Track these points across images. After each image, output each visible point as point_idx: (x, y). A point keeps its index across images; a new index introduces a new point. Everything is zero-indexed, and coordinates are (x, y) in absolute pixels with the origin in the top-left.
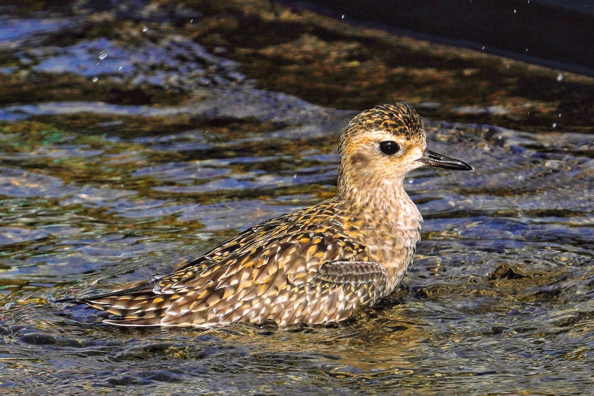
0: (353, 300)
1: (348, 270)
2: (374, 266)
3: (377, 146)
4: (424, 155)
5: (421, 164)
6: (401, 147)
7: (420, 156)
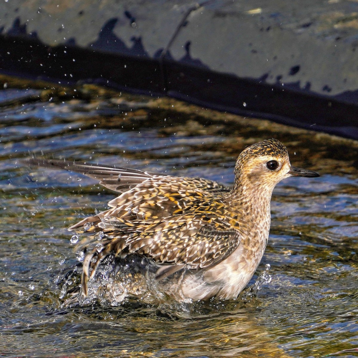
3: (265, 165)
4: (291, 169)
5: (289, 175)
6: (280, 164)
7: (289, 170)
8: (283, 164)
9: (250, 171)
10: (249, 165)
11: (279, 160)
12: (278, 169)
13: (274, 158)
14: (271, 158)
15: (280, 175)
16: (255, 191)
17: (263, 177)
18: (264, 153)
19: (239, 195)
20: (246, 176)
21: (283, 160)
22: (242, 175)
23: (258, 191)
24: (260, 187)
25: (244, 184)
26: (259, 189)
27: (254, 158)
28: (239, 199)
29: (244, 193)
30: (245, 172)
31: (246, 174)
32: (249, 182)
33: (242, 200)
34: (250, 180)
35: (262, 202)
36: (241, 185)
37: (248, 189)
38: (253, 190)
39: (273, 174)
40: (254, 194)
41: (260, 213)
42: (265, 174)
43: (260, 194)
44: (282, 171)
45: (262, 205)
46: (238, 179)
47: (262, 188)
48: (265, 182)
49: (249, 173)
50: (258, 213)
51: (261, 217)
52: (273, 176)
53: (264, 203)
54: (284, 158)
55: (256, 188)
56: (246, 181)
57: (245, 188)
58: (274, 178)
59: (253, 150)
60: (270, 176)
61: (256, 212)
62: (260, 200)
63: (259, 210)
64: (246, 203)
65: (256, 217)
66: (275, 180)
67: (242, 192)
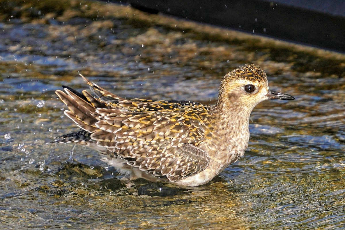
0: (184, 167)
1: (189, 150)
2: (204, 154)
3: (243, 88)
4: (268, 92)
5: (267, 98)
6: (256, 88)
7: (266, 93)
8: (260, 88)
9: (231, 91)
10: (231, 86)
11: (256, 84)
12: (255, 92)
13: (251, 83)
14: (248, 82)
15: (258, 98)
16: (234, 110)
17: (241, 99)
18: (244, 77)
19: (218, 110)
20: (226, 94)
21: (259, 84)
22: (223, 93)
23: (236, 111)
24: (239, 108)
25: (224, 102)
26: (237, 109)
27: (236, 80)
28: (218, 114)
29: (224, 109)
30: (226, 91)
31: (227, 92)
32: (228, 101)
33: (220, 115)
34: (229, 99)
35: (238, 121)
36: (222, 102)
37: (227, 107)
38: (231, 109)
39: (251, 96)
40: (232, 112)
41: (234, 129)
42: (243, 96)
43: (237, 113)
44: (259, 94)
45: (237, 122)
46: (220, 95)
47: (240, 108)
48: (244, 103)
49: (230, 92)
50: (232, 129)
51: (234, 132)
52: (251, 98)
53: (239, 121)
54: (261, 83)
55: (235, 107)
56: (226, 99)
57: (224, 105)
58: (252, 100)
59: (236, 72)
60: (248, 99)
61: (231, 127)
62: (236, 118)
63: (234, 126)
64: (223, 118)
65: (230, 132)
66: (253, 101)
67: (222, 108)
